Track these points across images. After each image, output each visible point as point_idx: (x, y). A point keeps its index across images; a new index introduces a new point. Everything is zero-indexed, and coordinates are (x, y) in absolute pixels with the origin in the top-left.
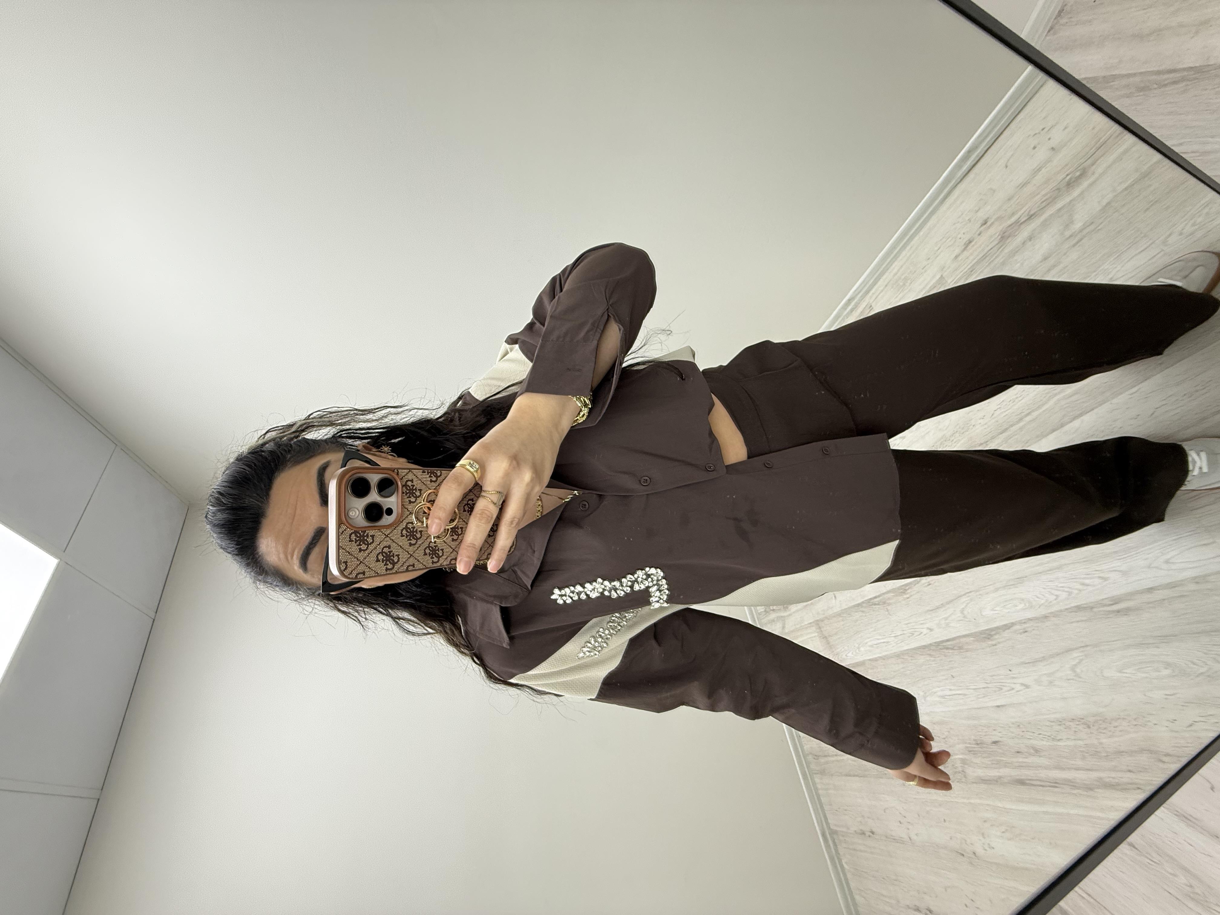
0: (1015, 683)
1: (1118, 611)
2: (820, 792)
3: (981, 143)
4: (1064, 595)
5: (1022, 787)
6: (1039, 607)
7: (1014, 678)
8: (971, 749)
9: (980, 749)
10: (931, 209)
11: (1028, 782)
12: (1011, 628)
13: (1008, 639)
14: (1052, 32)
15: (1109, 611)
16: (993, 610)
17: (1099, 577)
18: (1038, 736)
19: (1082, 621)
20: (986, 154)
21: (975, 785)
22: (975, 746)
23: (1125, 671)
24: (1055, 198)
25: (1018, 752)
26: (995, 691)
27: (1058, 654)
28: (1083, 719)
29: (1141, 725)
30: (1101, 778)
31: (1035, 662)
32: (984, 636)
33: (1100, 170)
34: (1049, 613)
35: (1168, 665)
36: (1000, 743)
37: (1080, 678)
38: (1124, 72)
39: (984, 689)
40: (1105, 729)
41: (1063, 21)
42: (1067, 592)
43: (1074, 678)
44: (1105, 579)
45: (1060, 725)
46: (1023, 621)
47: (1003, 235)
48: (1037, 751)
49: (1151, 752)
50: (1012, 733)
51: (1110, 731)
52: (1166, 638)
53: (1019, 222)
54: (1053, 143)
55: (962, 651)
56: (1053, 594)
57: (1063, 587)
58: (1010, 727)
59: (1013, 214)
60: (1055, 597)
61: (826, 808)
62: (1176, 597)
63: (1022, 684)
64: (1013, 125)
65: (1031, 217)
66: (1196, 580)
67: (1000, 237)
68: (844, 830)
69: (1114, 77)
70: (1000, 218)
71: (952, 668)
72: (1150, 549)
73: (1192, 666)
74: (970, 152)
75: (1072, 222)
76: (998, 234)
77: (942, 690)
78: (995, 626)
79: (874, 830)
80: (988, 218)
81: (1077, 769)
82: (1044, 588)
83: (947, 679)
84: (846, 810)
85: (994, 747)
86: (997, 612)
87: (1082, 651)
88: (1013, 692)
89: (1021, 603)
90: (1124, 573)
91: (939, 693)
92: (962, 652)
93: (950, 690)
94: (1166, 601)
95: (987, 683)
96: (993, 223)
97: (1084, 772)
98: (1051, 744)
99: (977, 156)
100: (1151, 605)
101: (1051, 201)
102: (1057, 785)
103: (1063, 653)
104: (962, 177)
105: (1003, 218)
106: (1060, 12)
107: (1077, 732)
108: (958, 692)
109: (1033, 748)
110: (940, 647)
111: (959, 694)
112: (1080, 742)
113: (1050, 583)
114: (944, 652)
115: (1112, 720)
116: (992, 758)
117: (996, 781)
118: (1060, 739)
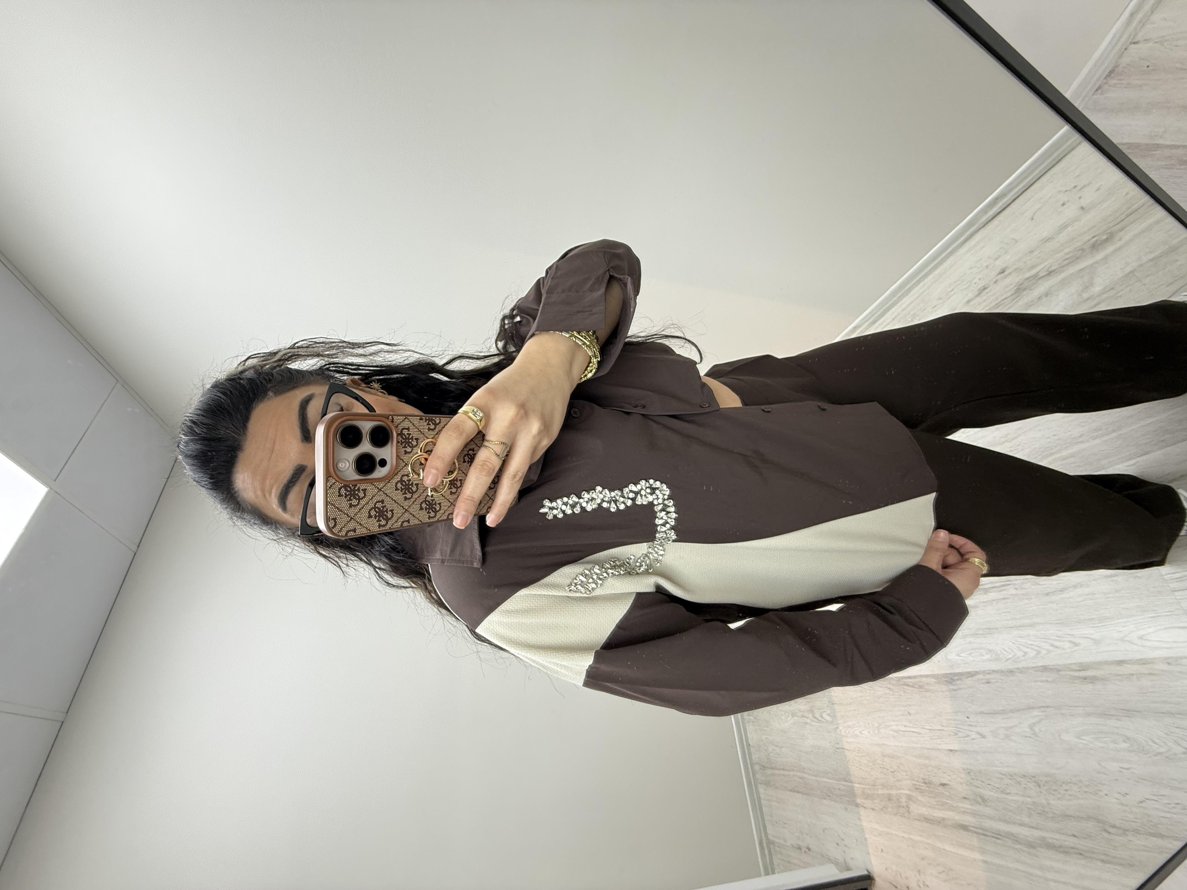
0: (971, 731)
1: (1085, 678)
2: (763, 802)
3: (1011, 190)
4: (1032, 653)
5: (966, 833)
6: (1006, 661)
7: (970, 725)
8: (918, 787)
9: (927, 789)
10: (949, 251)
11: (969, 828)
12: (975, 677)
13: (969, 687)
14: (1099, 91)
15: (1075, 677)
16: (958, 655)
17: (1071, 642)
18: (987, 786)
19: (1047, 681)
20: (1013, 204)
21: (916, 822)
22: (923, 785)
23: (1083, 738)
24: (1078, 258)
25: (965, 798)
26: (950, 735)
27: (1018, 710)
28: (1034, 777)
29: (1091, 793)
30: (1043, 839)
31: (994, 713)
32: (946, 679)
33: (1126, 238)
34: (1015, 668)
35: (1127, 739)
36: (949, 787)
37: (1037, 736)
38: (1168, 143)
39: (939, 731)
40: (1055, 790)
41: (1112, 82)
42: (1035, 650)
43: (1032, 736)
44: (1076, 644)
45: (1011, 779)
47: (1020, 287)
48: (984, 800)
49: (1099, 821)
50: (962, 778)
51: (1060, 793)
52: (1130, 713)
53: (1037, 276)
54: (1084, 202)
55: (921, 690)
56: (1021, 650)
57: (1032, 645)
58: (960, 772)
59: (1033, 267)
60: (1023, 654)
61: (767, 818)
62: (1145, 674)
63: (978, 733)
64: (1044, 179)
65: (1050, 273)
66: (1168, 661)
67: (1015, 288)
68: (782, 842)
69: (1158, 147)
70: (1018, 270)
71: (910, 705)
72: (1126, 622)
73: (1151, 743)
74: (996, 200)
75: (1092, 284)
76: (1014, 285)
77: (897, 725)
78: (958, 671)
79: (811, 847)
80: (1007, 267)
81: (1022, 825)
82: (1014, 643)
83: (903, 715)
84: (785, 824)
85: (941, 789)
86: (962, 658)
87: (1043, 712)
88: (966, 739)
89: (987, 654)
90: (1096, 642)
91: (894, 728)
92: (923, 692)
93: (905, 726)
94: (1135, 677)
95: (942, 726)
96: (1010, 274)
97: (1028, 829)
98: (999, 796)
99: (1004, 204)
100: (1119, 678)
101: (1074, 259)
102: (999, 837)
103: (1024, 709)
104: (985, 222)
105: (1022, 269)
106: (1111, 72)
107: (1027, 788)
108: (913, 730)
109: (980, 796)
110: (900, 683)
111: (913, 732)
112: (1029, 799)
113: (1020, 638)
114: (904, 688)
115: (1063, 783)
116: (938, 799)
117: (940, 822)
118: (1010, 793)
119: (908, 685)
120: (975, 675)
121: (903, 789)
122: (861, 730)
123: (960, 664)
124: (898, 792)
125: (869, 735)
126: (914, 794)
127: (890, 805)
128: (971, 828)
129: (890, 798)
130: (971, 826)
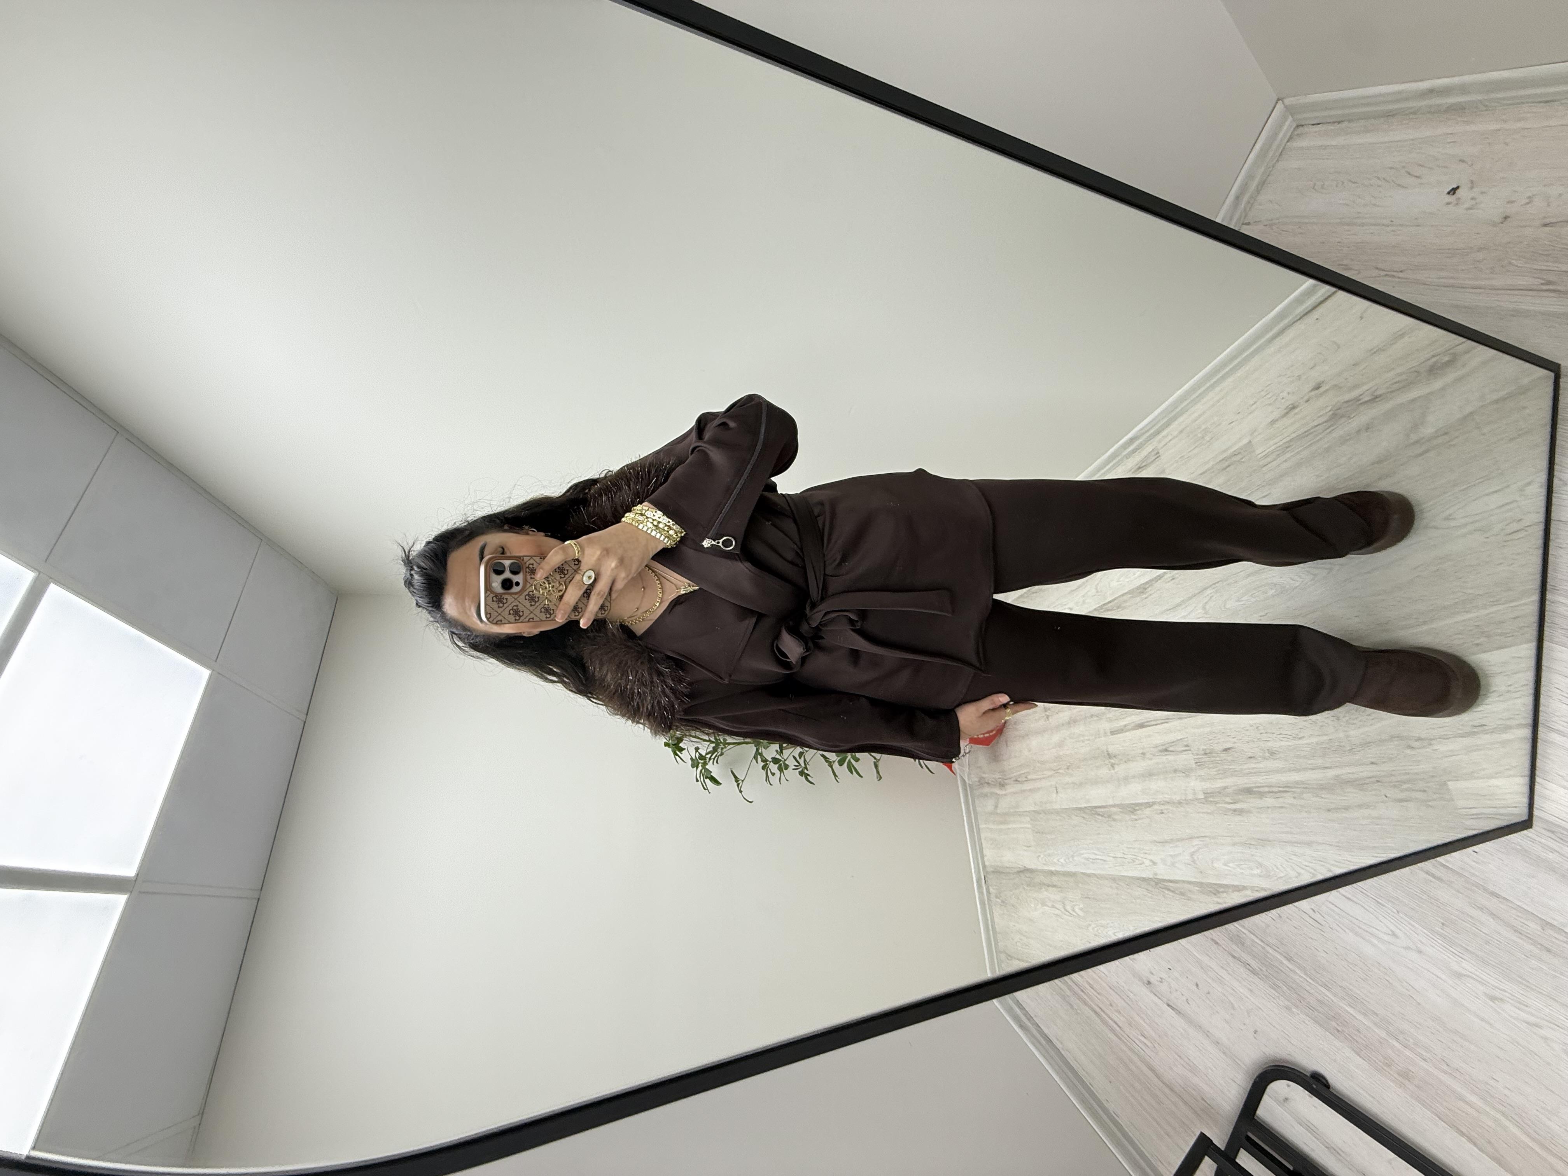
10: (1254, 349)
46: (1256, 889)
47: (1337, 412)
59: (1355, 385)
67: (1331, 413)
76: (1329, 408)
80: (1323, 382)
96: (1327, 391)
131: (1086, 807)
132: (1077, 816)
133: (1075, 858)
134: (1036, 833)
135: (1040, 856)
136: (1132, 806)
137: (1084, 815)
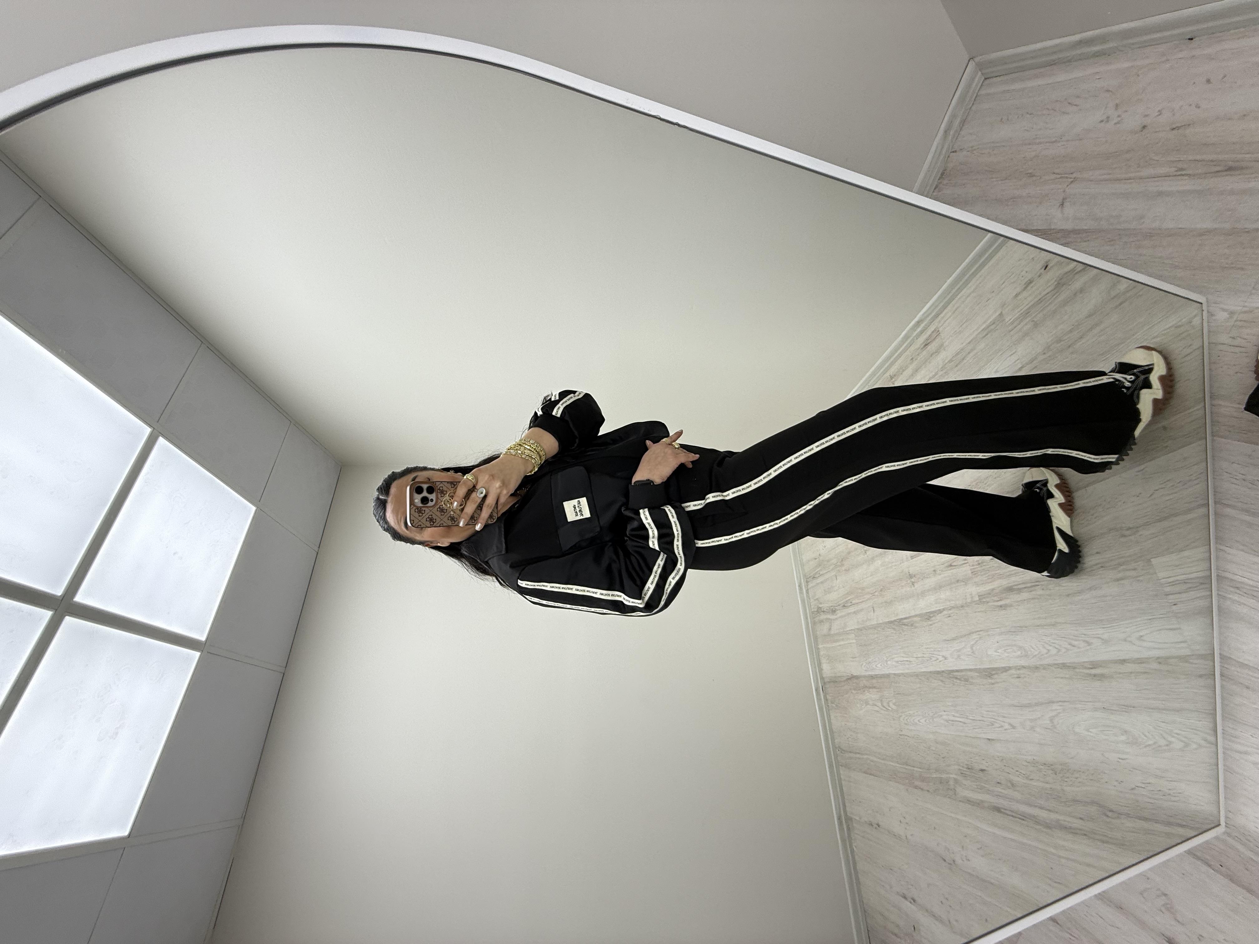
0: (1004, 722)
1: (1094, 676)
4: (1054, 651)
5: (997, 814)
6: (1033, 657)
7: (1004, 717)
8: (963, 772)
9: (969, 774)
12: (1008, 672)
13: (1004, 681)
15: (1087, 674)
16: (996, 651)
17: (1085, 641)
18: (1016, 772)
19: (1067, 678)
21: (961, 803)
22: (967, 770)
26: (988, 725)
27: (1042, 704)
28: (1052, 765)
31: (1023, 706)
32: (986, 674)
34: (1040, 665)
35: (1124, 732)
36: (986, 772)
37: (1055, 728)
39: (978, 722)
40: (1068, 778)
42: (1056, 648)
43: (1051, 728)
44: (1088, 644)
45: (1033, 766)
46: (1019, 667)
48: (1013, 785)
49: (1101, 806)
50: (997, 765)
55: (967, 683)
56: (1045, 648)
57: (1055, 643)
58: (995, 760)
60: (1047, 651)
62: (1142, 672)
63: (1010, 724)
68: (861, 819)
71: (957, 697)
72: (1127, 624)
73: (1142, 736)
77: (947, 715)
78: (995, 666)
79: (879, 823)
81: (1042, 808)
82: (1039, 641)
83: (952, 706)
84: (860, 802)
85: (980, 774)
86: (998, 654)
87: (1061, 706)
88: (1002, 729)
89: (1018, 650)
90: (1105, 642)
91: (945, 717)
93: (954, 716)
94: (1134, 675)
97: (1046, 812)
98: (1024, 781)
100: (1121, 676)
103: (1046, 703)
107: (1045, 775)
108: (958, 719)
109: (1010, 781)
110: (951, 676)
111: (960, 722)
112: (1048, 786)
113: (1045, 637)
114: (953, 681)
115: (1074, 771)
116: (978, 783)
117: (978, 804)
118: (1033, 779)
119: (956, 678)
120: (1008, 670)
121: (952, 774)
122: (919, 718)
123: (997, 660)
124: (948, 776)
125: (925, 723)
126: (960, 778)
127: (941, 788)
128: (1002, 810)
129: (941, 781)
130: (1002, 808)
131: (895, 621)
132: (889, 628)
133: (889, 663)
134: (860, 646)
135: (862, 664)
136: (928, 614)
137: (894, 627)
